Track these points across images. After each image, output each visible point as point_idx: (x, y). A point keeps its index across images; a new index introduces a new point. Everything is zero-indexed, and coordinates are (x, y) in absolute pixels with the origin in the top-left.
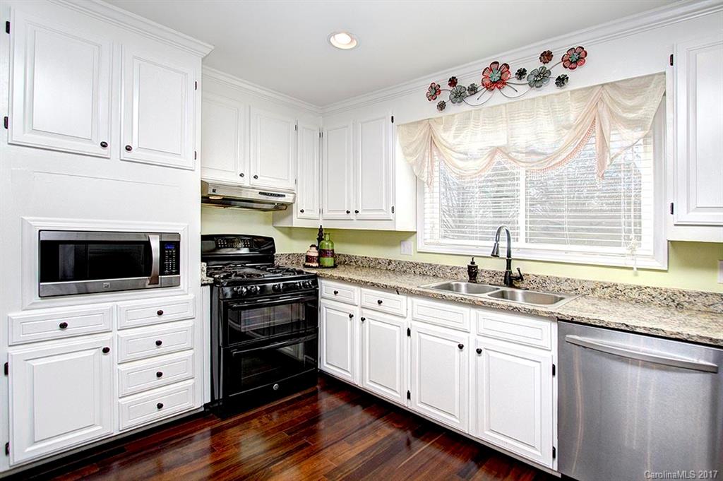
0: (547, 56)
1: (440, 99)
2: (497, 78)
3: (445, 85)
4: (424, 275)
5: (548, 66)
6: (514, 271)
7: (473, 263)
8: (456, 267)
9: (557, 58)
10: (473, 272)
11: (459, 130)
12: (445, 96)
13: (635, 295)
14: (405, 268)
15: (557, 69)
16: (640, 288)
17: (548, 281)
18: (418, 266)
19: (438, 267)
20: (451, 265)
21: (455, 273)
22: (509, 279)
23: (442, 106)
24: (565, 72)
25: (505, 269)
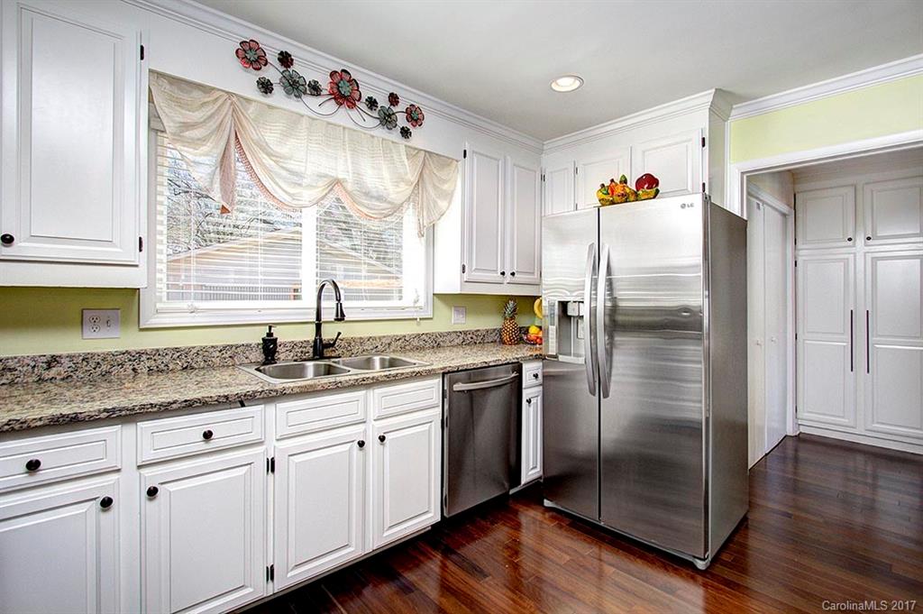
0: (394, 99)
1: (264, 73)
2: (344, 92)
4: (162, 371)
5: (395, 110)
6: (328, 337)
7: (270, 334)
8: (232, 346)
14: (104, 367)
16: (418, 336)
17: (353, 344)
18: (144, 357)
19: (194, 351)
20: (221, 343)
21: (229, 356)
22: (320, 349)
23: (266, 87)
24: (409, 125)
25: (311, 336)
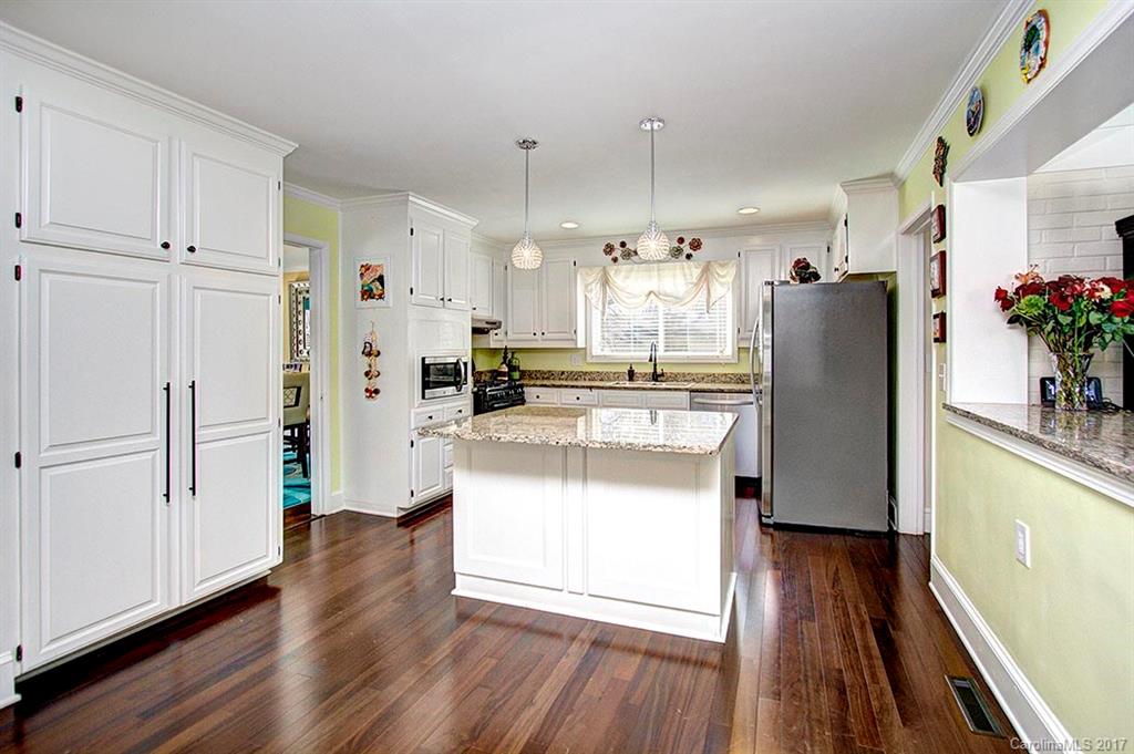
0: (681, 240)
1: (614, 254)
3: (617, 246)
5: (682, 246)
6: (659, 371)
7: (631, 368)
8: (619, 372)
9: (687, 242)
10: (631, 375)
11: (627, 277)
12: (618, 253)
13: (723, 379)
15: (687, 250)
16: (725, 375)
18: (587, 374)
20: (614, 371)
21: (617, 376)
22: (656, 377)
23: (615, 260)
24: (691, 251)
25: (652, 371)
